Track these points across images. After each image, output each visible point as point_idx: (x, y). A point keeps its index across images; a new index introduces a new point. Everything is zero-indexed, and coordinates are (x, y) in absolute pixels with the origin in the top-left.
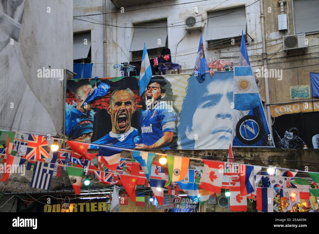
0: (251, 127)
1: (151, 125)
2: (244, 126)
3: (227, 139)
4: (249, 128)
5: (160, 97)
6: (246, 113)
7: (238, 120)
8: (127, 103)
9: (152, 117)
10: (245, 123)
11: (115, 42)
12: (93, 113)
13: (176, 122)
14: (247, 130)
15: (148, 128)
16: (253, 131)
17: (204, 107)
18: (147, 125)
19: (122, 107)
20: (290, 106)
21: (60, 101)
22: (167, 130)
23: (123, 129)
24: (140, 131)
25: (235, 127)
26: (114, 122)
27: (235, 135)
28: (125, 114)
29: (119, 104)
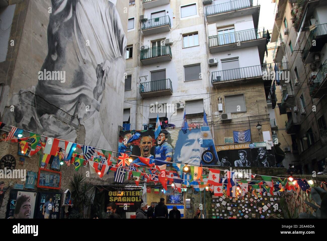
0: (209, 156)
1: (160, 154)
2: (206, 155)
3: (197, 161)
4: (208, 156)
5: (165, 140)
6: (206, 149)
7: (203, 152)
8: (149, 143)
9: (161, 150)
10: (206, 154)
11: (142, 114)
12: (132, 147)
13: (173, 152)
14: (207, 157)
15: (159, 155)
16: (210, 158)
17: (186, 145)
18: (158, 154)
19: (146, 144)
20: (224, 147)
21: (116, 141)
22: (168, 156)
23: (147, 155)
24: (155, 156)
25: (201, 156)
26: (142, 152)
27: (201, 160)
28: (147, 148)
29: (145, 143)
